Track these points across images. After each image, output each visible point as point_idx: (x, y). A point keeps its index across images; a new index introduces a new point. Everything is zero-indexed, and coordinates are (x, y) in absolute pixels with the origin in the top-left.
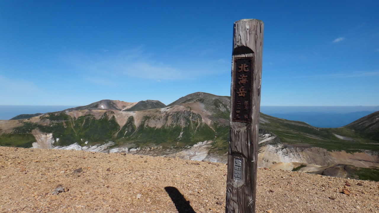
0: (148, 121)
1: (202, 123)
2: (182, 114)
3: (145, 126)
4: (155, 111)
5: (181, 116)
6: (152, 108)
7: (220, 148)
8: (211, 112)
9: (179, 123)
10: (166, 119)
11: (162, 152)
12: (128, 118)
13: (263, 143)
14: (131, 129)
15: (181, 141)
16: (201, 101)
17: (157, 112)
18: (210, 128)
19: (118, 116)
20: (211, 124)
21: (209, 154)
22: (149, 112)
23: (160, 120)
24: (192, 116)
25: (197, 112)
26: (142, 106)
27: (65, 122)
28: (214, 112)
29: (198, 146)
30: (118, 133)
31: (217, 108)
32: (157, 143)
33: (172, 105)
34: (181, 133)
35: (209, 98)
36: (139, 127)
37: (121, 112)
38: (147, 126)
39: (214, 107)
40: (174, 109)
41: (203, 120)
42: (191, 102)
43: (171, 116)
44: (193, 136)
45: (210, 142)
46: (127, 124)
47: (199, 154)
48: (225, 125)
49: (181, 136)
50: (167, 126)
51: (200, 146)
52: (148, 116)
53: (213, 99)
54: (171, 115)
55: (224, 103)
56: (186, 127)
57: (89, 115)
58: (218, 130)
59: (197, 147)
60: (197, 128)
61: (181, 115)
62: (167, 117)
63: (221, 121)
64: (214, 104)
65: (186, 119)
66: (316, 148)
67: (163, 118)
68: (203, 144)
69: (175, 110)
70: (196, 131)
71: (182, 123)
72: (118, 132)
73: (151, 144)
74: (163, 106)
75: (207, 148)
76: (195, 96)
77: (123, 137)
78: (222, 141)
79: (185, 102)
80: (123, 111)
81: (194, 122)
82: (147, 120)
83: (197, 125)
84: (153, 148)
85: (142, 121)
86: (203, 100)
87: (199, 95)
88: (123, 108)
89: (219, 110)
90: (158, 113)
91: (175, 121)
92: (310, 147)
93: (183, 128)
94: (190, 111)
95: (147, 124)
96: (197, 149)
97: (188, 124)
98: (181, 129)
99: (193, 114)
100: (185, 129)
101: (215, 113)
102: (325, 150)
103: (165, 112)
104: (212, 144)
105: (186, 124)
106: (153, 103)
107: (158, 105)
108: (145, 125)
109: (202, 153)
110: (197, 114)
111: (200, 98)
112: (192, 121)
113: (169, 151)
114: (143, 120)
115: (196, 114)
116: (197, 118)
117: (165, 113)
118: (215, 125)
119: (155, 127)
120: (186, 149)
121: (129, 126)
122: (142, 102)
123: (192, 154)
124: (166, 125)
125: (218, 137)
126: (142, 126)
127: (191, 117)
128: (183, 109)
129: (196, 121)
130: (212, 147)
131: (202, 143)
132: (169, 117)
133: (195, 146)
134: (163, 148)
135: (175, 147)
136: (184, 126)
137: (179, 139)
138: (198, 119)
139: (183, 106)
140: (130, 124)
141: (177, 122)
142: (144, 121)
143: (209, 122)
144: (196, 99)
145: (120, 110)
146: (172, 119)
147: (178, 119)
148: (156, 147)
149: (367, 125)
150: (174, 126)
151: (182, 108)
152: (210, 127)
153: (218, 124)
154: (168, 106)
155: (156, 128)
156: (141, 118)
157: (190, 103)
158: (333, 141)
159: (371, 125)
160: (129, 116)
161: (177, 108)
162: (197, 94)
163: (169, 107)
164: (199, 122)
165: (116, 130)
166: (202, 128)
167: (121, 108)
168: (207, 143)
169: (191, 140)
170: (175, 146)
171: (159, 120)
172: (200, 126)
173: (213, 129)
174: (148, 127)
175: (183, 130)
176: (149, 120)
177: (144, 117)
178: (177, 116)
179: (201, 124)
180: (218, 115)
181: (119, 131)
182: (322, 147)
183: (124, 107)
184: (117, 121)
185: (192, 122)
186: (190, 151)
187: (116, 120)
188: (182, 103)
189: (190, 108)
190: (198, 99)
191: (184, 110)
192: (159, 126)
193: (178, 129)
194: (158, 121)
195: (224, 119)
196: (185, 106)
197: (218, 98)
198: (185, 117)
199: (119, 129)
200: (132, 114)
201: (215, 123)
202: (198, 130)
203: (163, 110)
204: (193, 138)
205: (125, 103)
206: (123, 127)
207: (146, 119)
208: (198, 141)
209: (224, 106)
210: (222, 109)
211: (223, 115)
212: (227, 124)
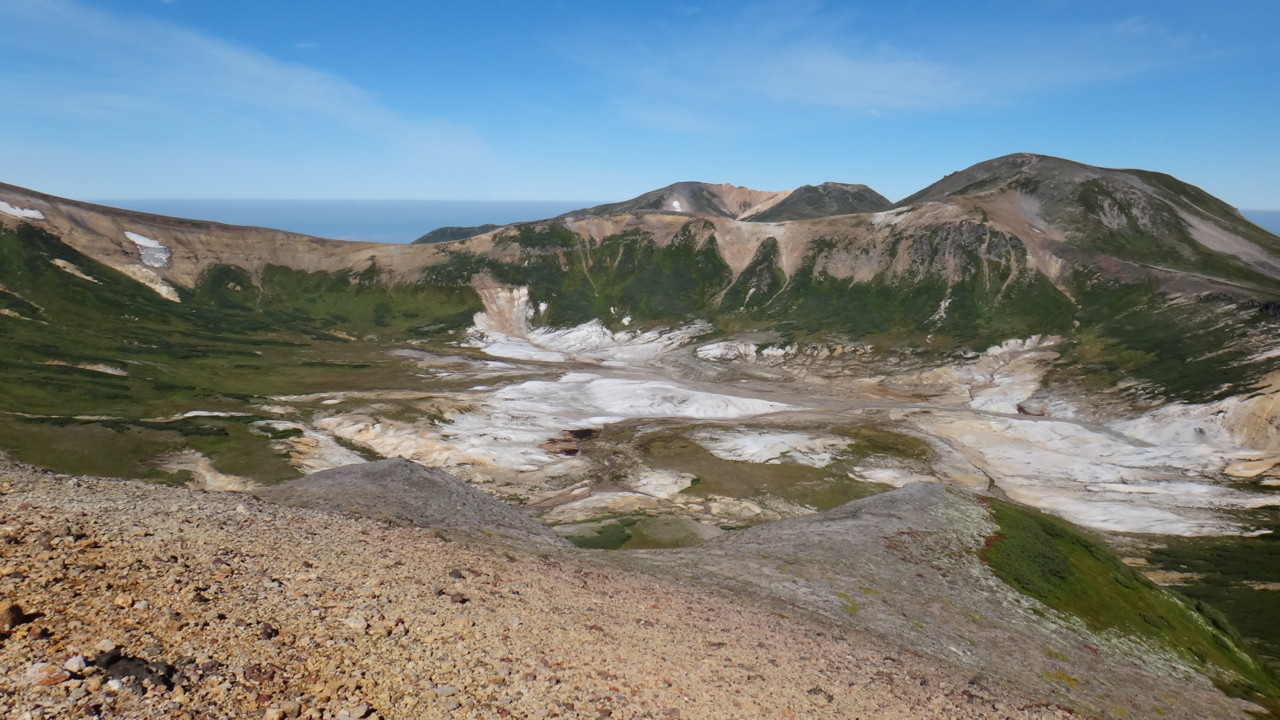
0: (826, 257)
1: (1024, 268)
2: (952, 234)
3: (816, 274)
4: (854, 222)
5: (949, 242)
6: (840, 212)
7: (1088, 366)
8: (1066, 230)
9: (939, 267)
10: (892, 252)
11: (871, 366)
12: (758, 244)
14: (769, 281)
15: (940, 331)
16: (1029, 186)
17: (858, 224)
18: (1056, 289)
19: (728, 238)
20: (1062, 274)
21: (1045, 383)
22: (831, 224)
23: (871, 254)
24: (987, 241)
25: (1008, 229)
26: (805, 203)
27: (565, 254)
28: (1078, 230)
29: (1004, 353)
30: (726, 294)
31: (1092, 216)
32: (856, 335)
33: (913, 201)
34: (944, 304)
35: (1060, 174)
36: (796, 275)
37: (737, 223)
38: (824, 272)
39: (1077, 210)
40: (920, 217)
41: (1029, 257)
42: (986, 192)
43: (910, 242)
44: (988, 315)
45: (1051, 341)
46: (756, 263)
47: (1008, 380)
48: (1117, 281)
49: (942, 313)
50: (895, 276)
51: (1013, 355)
52: (828, 238)
53: (1078, 180)
54: (912, 236)
55: (1119, 196)
56: (963, 281)
57: (636, 232)
58: (1088, 297)
59: (1001, 355)
60: (1004, 287)
61: (947, 239)
62: (897, 242)
63: (1104, 265)
64: (1077, 201)
65: (964, 252)
67: (880, 247)
68: (1025, 348)
69: (924, 221)
70: (999, 297)
71: (950, 268)
72: (725, 291)
73: (835, 337)
74: (881, 204)
75: (1041, 362)
76: (1004, 169)
77: (742, 308)
78: (1101, 339)
79: (962, 192)
80: (743, 220)
81: (994, 266)
82: (823, 254)
83: (1004, 276)
84: (839, 350)
85: (807, 257)
86: (1038, 182)
87: (1023, 164)
88: (744, 211)
89: (1100, 222)
90: (861, 231)
91: (923, 261)
93: (950, 284)
94: (981, 225)
95: (824, 268)
96: (1002, 363)
97: (973, 271)
98: (943, 287)
99: (995, 234)
100: (959, 288)
101: (1080, 235)
103: (888, 226)
104: (1059, 349)
105: (965, 270)
106: (845, 192)
107: (865, 200)
108: (817, 269)
109: (1017, 378)
110: (1008, 236)
111: (1024, 176)
112: (989, 261)
113: (896, 364)
114: (811, 253)
115: (1003, 236)
116: (1008, 252)
117: (888, 229)
118: (1077, 279)
119: (851, 279)
120: (960, 360)
121: (761, 270)
122: (808, 189)
123: (980, 378)
124: (890, 273)
125: (1087, 323)
126: (804, 273)
127: (984, 246)
128: (957, 216)
129: (1003, 262)
130: (1060, 362)
131: (1020, 341)
132: (903, 246)
133: (994, 350)
134: (877, 350)
135: (919, 350)
136: (956, 279)
137: (934, 323)
138: (1013, 253)
139: (957, 204)
140: (766, 264)
141: (931, 263)
142: (814, 257)
143: (1054, 268)
144: (1009, 181)
145: (734, 217)
146: (912, 251)
147: (935, 251)
148: (849, 348)
150: (920, 277)
151: (951, 212)
152: (1058, 287)
153: (1090, 275)
154: (900, 204)
155: (855, 281)
156: (801, 247)
157: (982, 194)
160: (764, 237)
161: (931, 213)
162: (1014, 162)
163: (905, 208)
164: (1014, 264)
165: (720, 285)
166: (1024, 287)
167: (735, 209)
168: (1039, 343)
169: (981, 331)
170: (918, 347)
171: (867, 253)
172: (1017, 281)
173: (1068, 294)
174: (825, 279)
175: (952, 294)
176: (830, 254)
177: (814, 242)
178: (931, 241)
179: (1022, 272)
180: (1094, 241)
181: (729, 288)
183: (746, 205)
184: (722, 256)
185: (986, 264)
186: (973, 367)
187: (721, 250)
188: (954, 193)
189: (984, 213)
190: (1017, 181)
191: (958, 221)
192: (865, 274)
193: (932, 290)
194: (864, 256)
195: (1115, 259)
196: (964, 206)
197: (1096, 177)
198: (960, 246)
199: (730, 282)
200: (773, 230)
201: (1076, 274)
202: (1007, 296)
203: (880, 218)
204: (988, 323)
205: (750, 192)
206: (742, 274)
207: (821, 251)
208: (1004, 336)
209: (1122, 209)
210: (1112, 220)
211: (1111, 242)
212: (1127, 279)
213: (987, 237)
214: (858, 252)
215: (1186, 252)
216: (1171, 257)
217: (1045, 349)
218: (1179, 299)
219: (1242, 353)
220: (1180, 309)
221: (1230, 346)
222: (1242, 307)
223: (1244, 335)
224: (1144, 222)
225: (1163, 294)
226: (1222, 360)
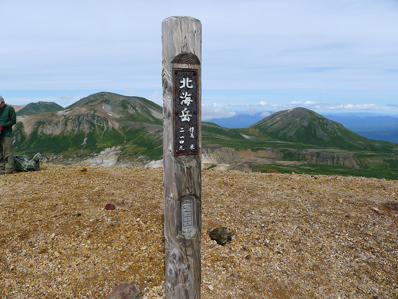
0: (42, 127)
1: (108, 126)
2: (85, 117)
3: (39, 133)
4: (51, 115)
6: (46, 111)
7: (130, 154)
8: (119, 114)
9: (82, 128)
10: (66, 124)
11: (63, 162)
14: (21, 137)
15: (85, 148)
16: (107, 102)
17: (53, 115)
18: (118, 132)
20: (119, 127)
21: (118, 160)
22: (43, 115)
25: (102, 115)
26: (32, 109)
28: (122, 114)
31: (126, 110)
32: (57, 153)
33: (71, 107)
34: (85, 140)
35: (116, 98)
36: (31, 134)
38: (42, 133)
39: (121, 109)
41: (109, 123)
42: (94, 104)
44: (99, 142)
45: (118, 148)
46: (15, 131)
47: (107, 161)
48: (134, 128)
49: (85, 142)
50: (68, 132)
51: (108, 153)
52: (42, 121)
53: (121, 100)
54: (72, 119)
55: (132, 104)
56: (90, 132)
58: (127, 134)
59: (104, 153)
60: (103, 133)
61: (83, 119)
62: (67, 121)
63: (130, 124)
64: (121, 106)
65: (89, 123)
66: (225, 148)
67: (61, 123)
68: (111, 151)
69: (75, 113)
70: (102, 136)
71: (86, 128)
73: (49, 154)
74: (60, 108)
75: (117, 154)
76: (99, 97)
78: (132, 145)
79: (87, 104)
81: (99, 127)
82: (41, 126)
83: (103, 129)
84: (51, 159)
85: (35, 128)
86: (109, 101)
87: (104, 95)
89: (128, 112)
90: (54, 118)
91: (77, 126)
92: (220, 148)
93: (86, 133)
94: (94, 114)
95: (42, 131)
96: (105, 156)
97: (93, 128)
98: (84, 134)
99: (98, 117)
100: (90, 135)
101: (123, 116)
102: (233, 150)
103: (63, 115)
104: (121, 149)
105: (90, 128)
106: (47, 105)
107: (54, 107)
108: (39, 132)
109: (110, 159)
111: (105, 99)
112: (97, 125)
113: (72, 160)
114: (36, 126)
115: (101, 117)
116: (103, 122)
117: (63, 117)
118: (124, 129)
120: (92, 157)
121: (17, 133)
122: (33, 104)
123: (99, 162)
124: (66, 131)
125: (128, 141)
126: (34, 134)
127: (95, 121)
128: (86, 112)
129: (102, 125)
130: (122, 153)
131: (110, 149)
132: (69, 121)
133: (102, 152)
134: (64, 157)
135: (79, 155)
136: (88, 131)
137: (83, 146)
139: (85, 108)
140: (19, 131)
141: (79, 127)
142: (38, 128)
143: (117, 125)
144: (101, 100)
146: (72, 123)
147: (80, 123)
148: (55, 157)
149: (269, 124)
150: (76, 132)
151: (84, 110)
153: (127, 127)
154: (67, 108)
155: (54, 135)
156: (32, 124)
157: (92, 104)
158: (241, 140)
159: (272, 125)
161: (77, 111)
162: (102, 94)
163: (68, 110)
164: (105, 126)
166: (109, 132)
168: (115, 148)
169: (98, 147)
171: (57, 125)
172: (107, 131)
173: (122, 133)
174: (43, 135)
175: (87, 136)
177: (37, 122)
178: (78, 119)
179: (108, 128)
180: (127, 117)
182: (231, 147)
186: (97, 158)
188: (84, 104)
189: (94, 110)
190: (103, 100)
192: (57, 131)
193: (80, 136)
195: (133, 122)
196: (87, 108)
197: (126, 99)
198: (88, 121)
200: (20, 119)
201: (123, 127)
202: (104, 135)
203: (60, 113)
204: (99, 144)
208: (105, 147)
209: (133, 108)
210: (131, 111)
211: (132, 118)
212: (137, 128)
213: (96, 118)
214: (53, 125)
215: (151, 119)
216: (147, 121)
217: (117, 150)
218: (151, 132)
220: (151, 135)
224: (139, 111)
225: (146, 131)
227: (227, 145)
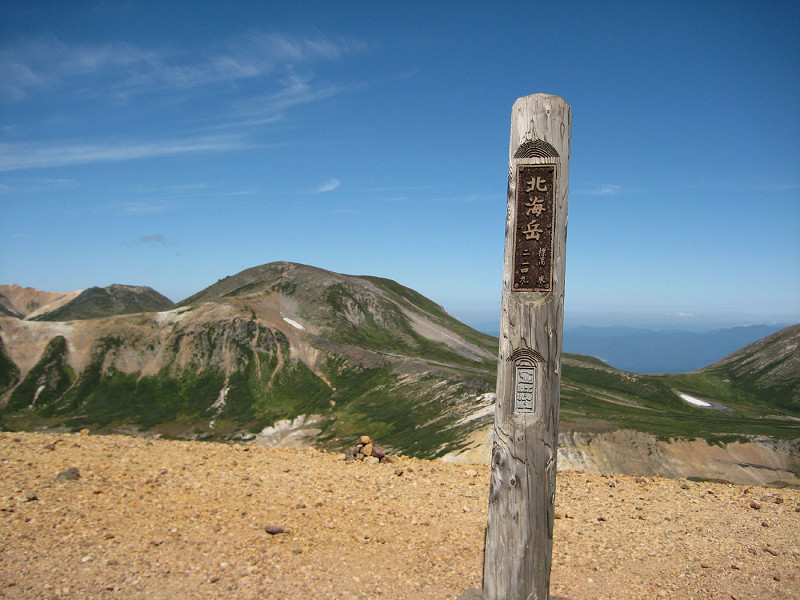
0: (114, 354)
1: (289, 359)
2: (228, 330)
4: (140, 320)
5: (225, 337)
6: (126, 311)
7: (345, 438)
8: (320, 325)
9: (217, 359)
10: (175, 347)
12: (46, 343)
13: (478, 420)
14: (59, 378)
15: (222, 417)
16: (289, 289)
17: (144, 323)
18: (314, 375)
19: (14, 337)
20: (318, 362)
23: (156, 350)
24: (257, 335)
25: (274, 326)
26: (94, 302)
28: (328, 325)
29: (277, 432)
30: (13, 393)
31: (339, 314)
32: (146, 425)
33: (192, 302)
34: (224, 393)
35: (313, 279)
36: (86, 371)
37: (25, 322)
38: (112, 368)
39: (328, 309)
40: (199, 316)
41: (292, 349)
42: (255, 294)
43: (191, 338)
44: (261, 401)
45: (315, 419)
46: (45, 361)
48: (361, 366)
49: (221, 400)
50: (178, 369)
51: (284, 434)
52: (115, 336)
53: (326, 284)
54: (192, 333)
55: (358, 297)
56: (239, 371)
58: (340, 381)
59: (274, 434)
60: (273, 376)
61: (223, 335)
62: (179, 339)
63: (350, 353)
64: (328, 301)
65: (238, 346)
66: (628, 431)
67: (164, 343)
68: (295, 427)
69: (203, 319)
70: (270, 384)
71: (227, 361)
72: (13, 390)
73: (125, 429)
74: (164, 304)
75: (308, 438)
76: (268, 274)
77: (31, 406)
78: (353, 415)
79: (234, 294)
80: (30, 320)
81: (264, 357)
82: (111, 351)
83: (273, 364)
85: (96, 354)
86: (295, 286)
87: (282, 270)
88: (32, 311)
89: (345, 318)
90: (147, 328)
91: (203, 354)
92: (609, 430)
93: (228, 374)
94: (251, 323)
95: (113, 364)
96: (275, 441)
97: (247, 362)
98: (222, 378)
99: (262, 330)
100: (236, 378)
101: (330, 329)
102: (652, 439)
103: (170, 324)
104: (324, 426)
105: (239, 361)
106: (131, 293)
107: (151, 300)
108: (105, 369)
110: (274, 331)
111: (284, 281)
112: (259, 354)
114: (99, 350)
115: (270, 331)
116: (275, 345)
117: (171, 327)
118: (331, 365)
119: (139, 373)
121: (50, 368)
122: (96, 290)
124: (174, 367)
125: (341, 402)
126: (94, 369)
127: (255, 340)
128: (230, 315)
129: (271, 353)
130: (321, 437)
131: (289, 421)
132: (185, 340)
133: (268, 431)
135: (203, 436)
136: (233, 369)
137: (216, 409)
138: (278, 345)
139: (231, 303)
140: (54, 362)
141: (210, 357)
142: (103, 354)
143: (312, 357)
144: (273, 284)
145: (21, 317)
146: (193, 346)
147: (213, 346)
149: (762, 364)
150: (201, 369)
151: (225, 311)
152: (316, 373)
153: (340, 362)
154: (181, 304)
155: (142, 376)
156: (90, 344)
157: (251, 295)
158: (674, 411)
159: (771, 366)
160: (52, 336)
161: (208, 312)
162: (276, 269)
163: (185, 308)
164: (280, 355)
165: (7, 384)
166: (290, 375)
167: (23, 310)
168: (305, 421)
169: (256, 415)
170: (202, 432)
171: (152, 348)
172: (284, 370)
173: (324, 379)
174: (114, 374)
175: (231, 382)
176: (118, 350)
177: (102, 339)
178: (208, 338)
179: (287, 362)
180: (342, 334)
181: (16, 386)
182: (644, 430)
183: (34, 306)
184: (8, 355)
185: (257, 356)
187: (7, 349)
188: (227, 295)
189: (253, 312)
190: (279, 285)
191: (232, 319)
192: (151, 367)
193: (209, 384)
194: (149, 352)
195: (358, 348)
196: (236, 305)
197: (340, 281)
198: (234, 341)
199: (17, 381)
200: (60, 328)
201: (330, 362)
202: (276, 383)
203: (163, 316)
204: (261, 407)
205: (38, 293)
206: (30, 372)
207: (109, 347)
208: (277, 418)
209: (360, 307)
210: (354, 318)
211: (356, 336)
212: (368, 364)
213: (257, 333)
214: (144, 349)
215: (410, 341)
216: (399, 346)
217: (309, 427)
218: (408, 379)
219: (453, 419)
220: (407, 387)
221: (445, 414)
222: (451, 383)
223: (453, 404)
224: (378, 317)
225: (396, 375)
226: (439, 426)
227: (632, 425)
